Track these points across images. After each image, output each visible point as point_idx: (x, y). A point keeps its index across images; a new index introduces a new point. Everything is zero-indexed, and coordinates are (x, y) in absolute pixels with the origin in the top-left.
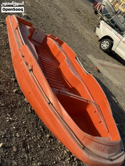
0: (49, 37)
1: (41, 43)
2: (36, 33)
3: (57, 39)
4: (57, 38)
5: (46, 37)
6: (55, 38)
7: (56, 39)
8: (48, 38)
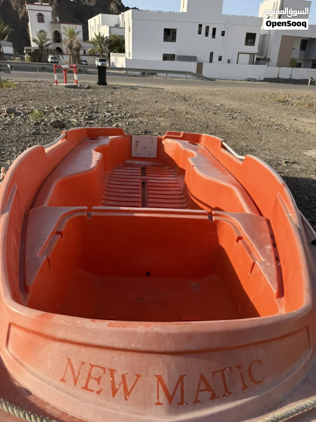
0: (166, 137)
1: (155, 156)
2: (138, 142)
3: (184, 134)
4: (182, 133)
5: (160, 141)
6: (180, 134)
7: (181, 136)
8: (163, 142)
